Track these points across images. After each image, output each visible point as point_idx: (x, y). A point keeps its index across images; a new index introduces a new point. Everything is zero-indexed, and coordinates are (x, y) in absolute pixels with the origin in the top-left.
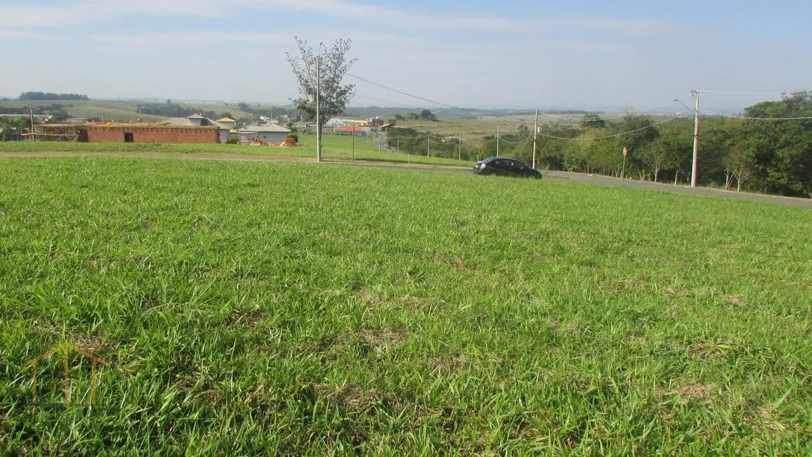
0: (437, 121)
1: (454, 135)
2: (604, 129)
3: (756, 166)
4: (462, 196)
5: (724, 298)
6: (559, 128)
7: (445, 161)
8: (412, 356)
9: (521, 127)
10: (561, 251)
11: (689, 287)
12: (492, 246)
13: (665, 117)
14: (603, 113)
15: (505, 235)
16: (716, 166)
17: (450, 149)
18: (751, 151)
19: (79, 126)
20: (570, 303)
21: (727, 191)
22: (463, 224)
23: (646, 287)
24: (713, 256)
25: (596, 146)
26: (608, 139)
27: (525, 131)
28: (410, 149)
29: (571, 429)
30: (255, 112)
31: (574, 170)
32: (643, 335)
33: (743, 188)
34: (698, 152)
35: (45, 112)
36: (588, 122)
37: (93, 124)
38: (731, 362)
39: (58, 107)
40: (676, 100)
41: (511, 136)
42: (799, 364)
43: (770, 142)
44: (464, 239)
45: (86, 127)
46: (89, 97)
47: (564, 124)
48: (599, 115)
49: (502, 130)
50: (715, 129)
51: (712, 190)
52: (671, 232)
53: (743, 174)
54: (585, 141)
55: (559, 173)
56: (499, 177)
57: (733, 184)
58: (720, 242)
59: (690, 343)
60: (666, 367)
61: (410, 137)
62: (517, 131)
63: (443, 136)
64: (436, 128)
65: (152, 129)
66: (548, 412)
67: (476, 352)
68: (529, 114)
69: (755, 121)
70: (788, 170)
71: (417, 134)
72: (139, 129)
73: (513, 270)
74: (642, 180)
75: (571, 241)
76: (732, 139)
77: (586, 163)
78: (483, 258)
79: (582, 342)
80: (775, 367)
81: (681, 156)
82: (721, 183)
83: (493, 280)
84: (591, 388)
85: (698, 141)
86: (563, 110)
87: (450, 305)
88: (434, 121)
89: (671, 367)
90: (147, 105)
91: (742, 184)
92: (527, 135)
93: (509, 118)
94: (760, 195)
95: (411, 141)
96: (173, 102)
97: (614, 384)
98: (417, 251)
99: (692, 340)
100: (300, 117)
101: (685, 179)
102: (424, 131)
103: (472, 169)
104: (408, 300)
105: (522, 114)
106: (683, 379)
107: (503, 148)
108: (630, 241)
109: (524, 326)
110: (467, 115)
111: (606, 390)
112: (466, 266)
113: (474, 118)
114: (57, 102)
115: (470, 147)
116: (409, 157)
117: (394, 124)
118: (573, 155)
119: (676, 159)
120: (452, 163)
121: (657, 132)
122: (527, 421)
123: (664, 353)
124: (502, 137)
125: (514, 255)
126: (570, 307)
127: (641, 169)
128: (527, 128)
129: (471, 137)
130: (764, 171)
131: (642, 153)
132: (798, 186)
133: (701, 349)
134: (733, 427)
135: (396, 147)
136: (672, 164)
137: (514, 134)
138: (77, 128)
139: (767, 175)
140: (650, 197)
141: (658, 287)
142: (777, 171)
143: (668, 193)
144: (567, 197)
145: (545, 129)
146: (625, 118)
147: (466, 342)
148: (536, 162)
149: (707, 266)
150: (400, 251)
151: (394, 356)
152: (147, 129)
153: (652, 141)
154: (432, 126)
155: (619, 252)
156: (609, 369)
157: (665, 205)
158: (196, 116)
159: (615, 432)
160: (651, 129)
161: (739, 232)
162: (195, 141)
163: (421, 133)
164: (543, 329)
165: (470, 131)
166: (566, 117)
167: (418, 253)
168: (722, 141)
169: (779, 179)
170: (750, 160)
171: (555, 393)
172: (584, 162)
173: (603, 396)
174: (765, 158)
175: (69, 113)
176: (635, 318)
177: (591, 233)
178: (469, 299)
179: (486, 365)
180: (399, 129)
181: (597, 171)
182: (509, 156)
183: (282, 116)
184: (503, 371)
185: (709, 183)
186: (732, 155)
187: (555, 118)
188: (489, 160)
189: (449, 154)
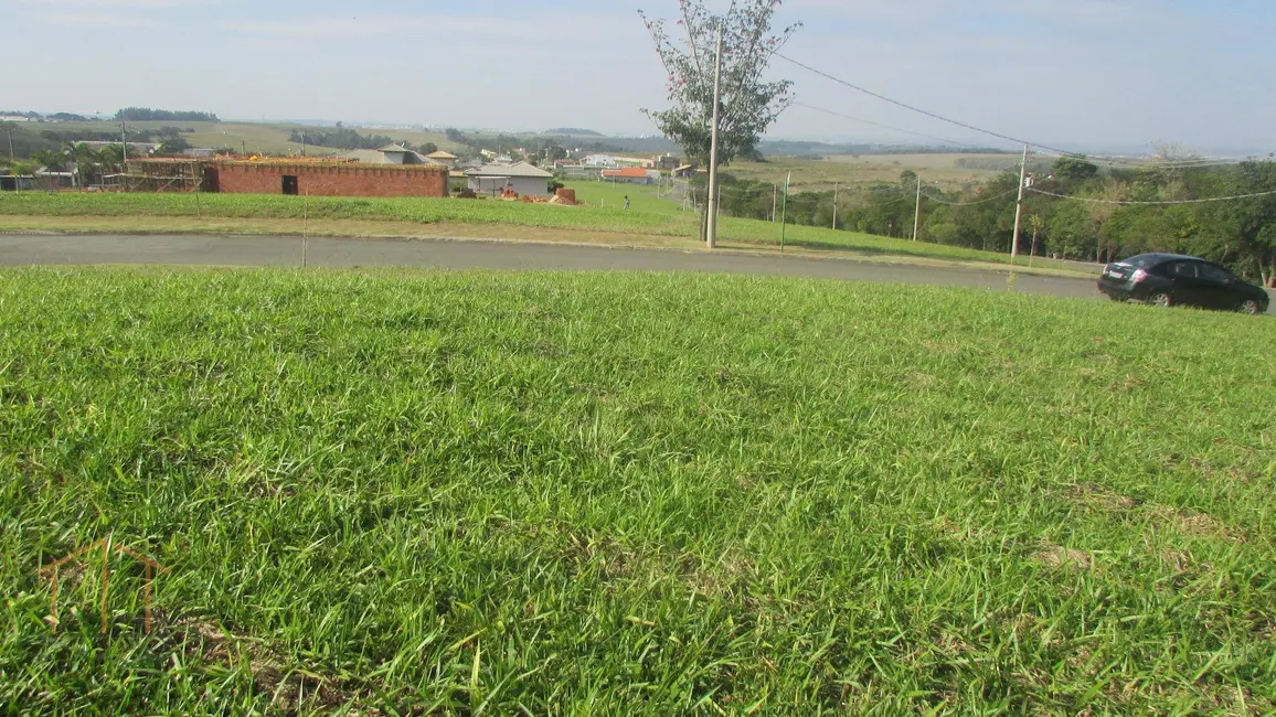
0: (764, 161)
1: (794, 185)
9: (903, 175)
19: (203, 163)
30: (471, 143)
35: (151, 138)
36: (1067, 169)
37: (228, 159)
39: (173, 132)
45: (215, 163)
46: (218, 117)
62: (900, 180)
64: (762, 173)
65: (330, 169)
72: (308, 168)
88: (759, 160)
90: (305, 130)
96: (345, 126)
100: (545, 153)
105: (895, 153)
113: (816, 157)
114: (172, 124)
117: (696, 167)
138: (201, 165)
152: (322, 168)
154: (757, 170)
158: (394, 148)
162: (406, 192)
166: (984, 160)
175: (188, 142)
183: (516, 150)
189: (806, 218)
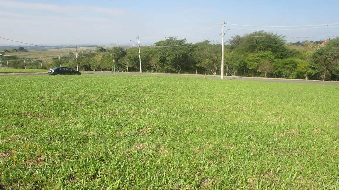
0: (28, 52)
1: (38, 58)
2: (105, 53)
3: (161, 64)
4: (43, 85)
5: (150, 111)
6: (87, 53)
7: (34, 70)
8: (16, 162)
9: (70, 53)
10: (89, 103)
11: (138, 110)
12: (57, 106)
13: (128, 47)
14: (104, 46)
15: (64, 100)
16: (148, 64)
17: (36, 65)
18: (158, 59)
20: (93, 124)
21: (153, 73)
22: (42, 98)
23: (123, 112)
24: (147, 97)
25: (103, 60)
26: (107, 56)
27: (72, 54)
28: (15, 66)
29: (93, 174)
31: (96, 70)
32: (121, 131)
33: (158, 72)
34: (141, 60)
36: (99, 50)
38: (152, 133)
40: (131, 40)
41: (66, 57)
42: (173, 129)
43: (164, 55)
44: (43, 105)
47: (89, 51)
48: (103, 47)
49: (62, 55)
50: (146, 51)
51: (147, 73)
52: (132, 90)
53: (157, 67)
54: (99, 57)
55: (89, 72)
56: (61, 75)
57: (154, 71)
58: (149, 92)
59: (138, 130)
60: (130, 140)
61: (14, 60)
62: (68, 55)
63: (32, 59)
64: (28, 55)
66: (83, 170)
67: (49, 153)
68: (73, 47)
69: (158, 47)
70: (170, 64)
71: (18, 59)
73: (68, 115)
74: (123, 72)
75: (93, 98)
76: (152, 54)
77: (100, 67)
78: (53, 112)
79: (98, 138)
80: (166, 132)
81: (136, 62)
82: (150, 71)
83: (58, 121)
84: (101, 156)
85: (141, 55)
86: (88, 45)
87: (36, 135)
88: (26, 52)
89: (132, 140)
91: (157, 70)
92: (73, 57)
93: (64, 50)
94: (163, 74)
95: (15, 62)
97: (110, 152)
98: (19, 114)
99: (139, 129)
101: (138, 70)
102: (22, 57)
103: (48, 73)
104: (14, 137)
105: (70, 47)
106: (136, 143)
107: (62, 63)
108: (117, 96)
109: (72, 137)
110: (43, 49)
111: (107, 155)
112: (45, 116)
113: (47, 50)
115: (47, 63)
116: (14, 70)
117: (4, 54)
118: (94, 64)
119: (134, 63)
120: (38, 71)
121: (126, 53)
122: (74, 176)
123: (129, 136)
124: (62, 58)
125: (68, 108)
126: (93, 126)
127: (122, 67)
128: (72, 53)
129: (46, 59)
130: (163, 65)
131: (121, 61)
132: (174, 70)
133: (142, 131)
134: (152, 156)
135: (7, 65)
136: (133, 65)
137: (67, 56)
139: (164, 66)
140: (125, 78)
141: (127, 111)
142: (167, 65)
143: (132, 76)
144: (92, 82)
145: (81, 53)
146: (113, 48)
147: (44, 149)
148: (78, 67)
149: (145, 101)
150: (9, 115)
151: (6, 165)
153: (124, 56)
154: (26, 55)
155: (113, 101)
156: (108, 146)
157: (130, 80)
159: (111, 170)
160: (123, 52)
161: (155, 87)
163: (20, 58)
164: (81, 136)
165: (46, 56)
166: (90, 48)
167: (20, 114)
168: (149, 55)
169: (168, 67)
170: (158, 62)
171: (86, 161)
172: (99, 66)
173: (106, 158)
174: (163, 61)
176: (119, 125)
177: (101, 94)
178: (46, 130)
179: (54, 158)
180: (7, 57)
181: (105, 70)
182: (66, 66)
184: (63, 157)
185: (146, 71)
186: (152, 60)
187: (85, 49)
188: (56, 68)
189: (36, 67)
